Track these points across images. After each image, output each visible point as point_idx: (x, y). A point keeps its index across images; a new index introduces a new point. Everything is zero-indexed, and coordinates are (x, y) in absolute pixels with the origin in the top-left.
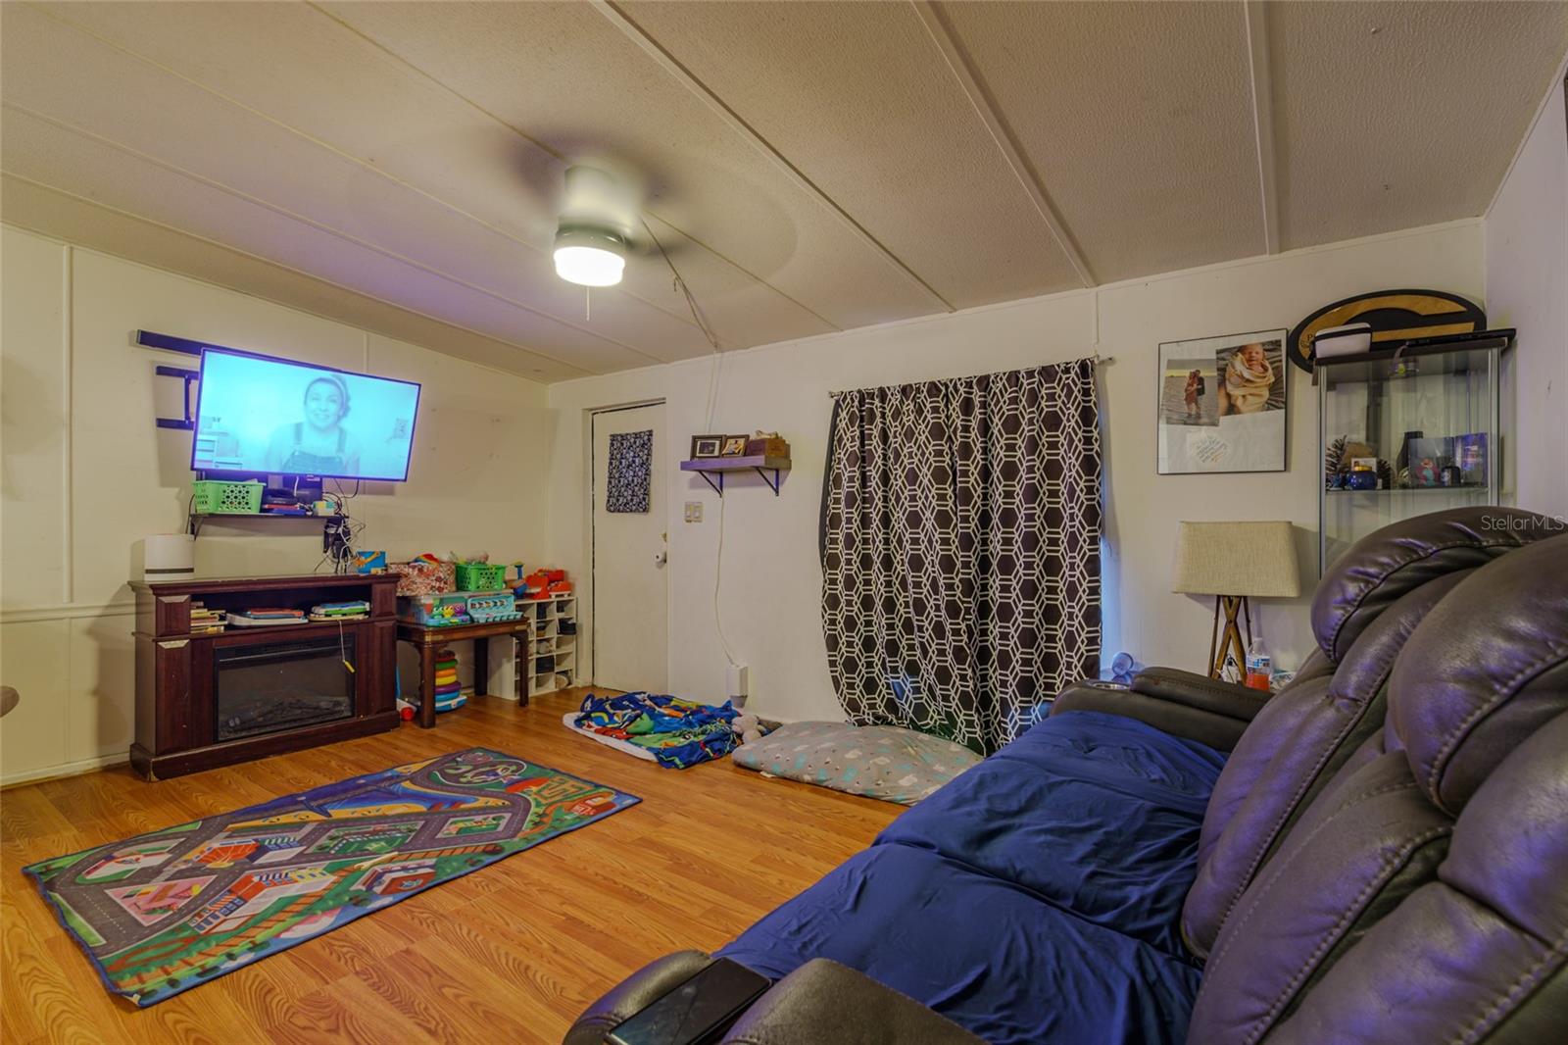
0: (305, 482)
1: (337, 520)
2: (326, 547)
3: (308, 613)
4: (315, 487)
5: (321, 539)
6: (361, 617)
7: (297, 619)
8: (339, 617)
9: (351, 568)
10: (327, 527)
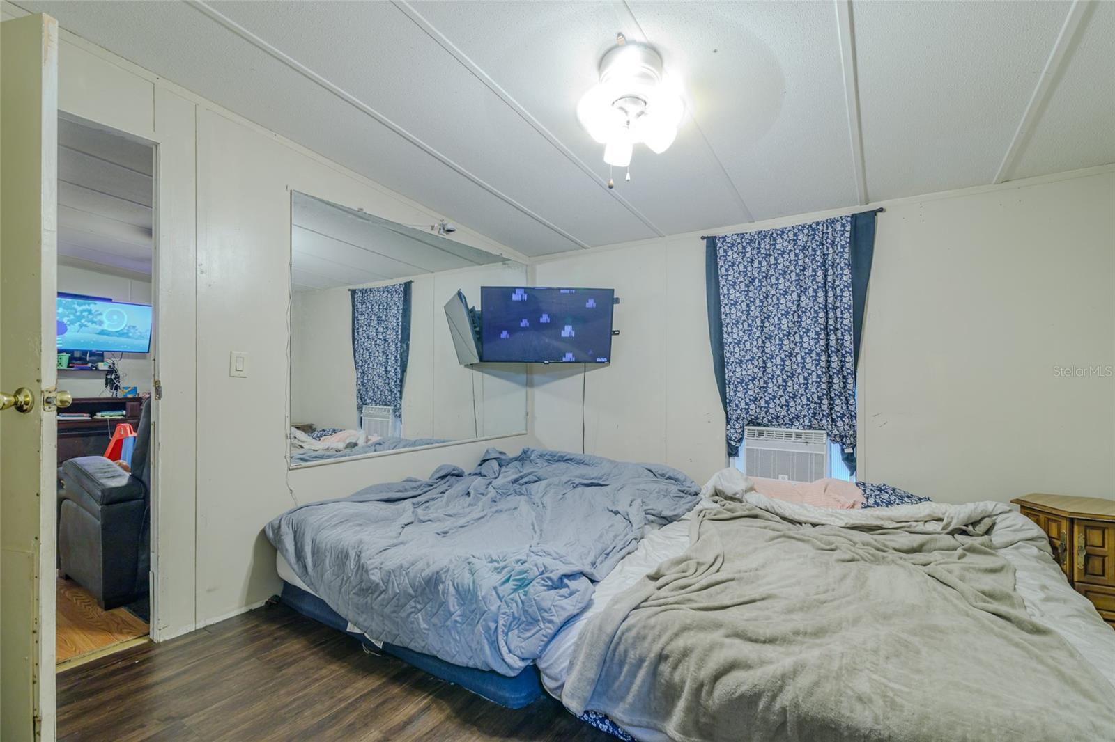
0: (92, 354)
1: (111, 371)
2: (106, 384)
3: (92, 415)
4: (100, 356)
5: (104, 381)
6: (120, 417)
7: (86, 417)
8: (108, 417)
9: (120, 395)
10: (107, 375)
